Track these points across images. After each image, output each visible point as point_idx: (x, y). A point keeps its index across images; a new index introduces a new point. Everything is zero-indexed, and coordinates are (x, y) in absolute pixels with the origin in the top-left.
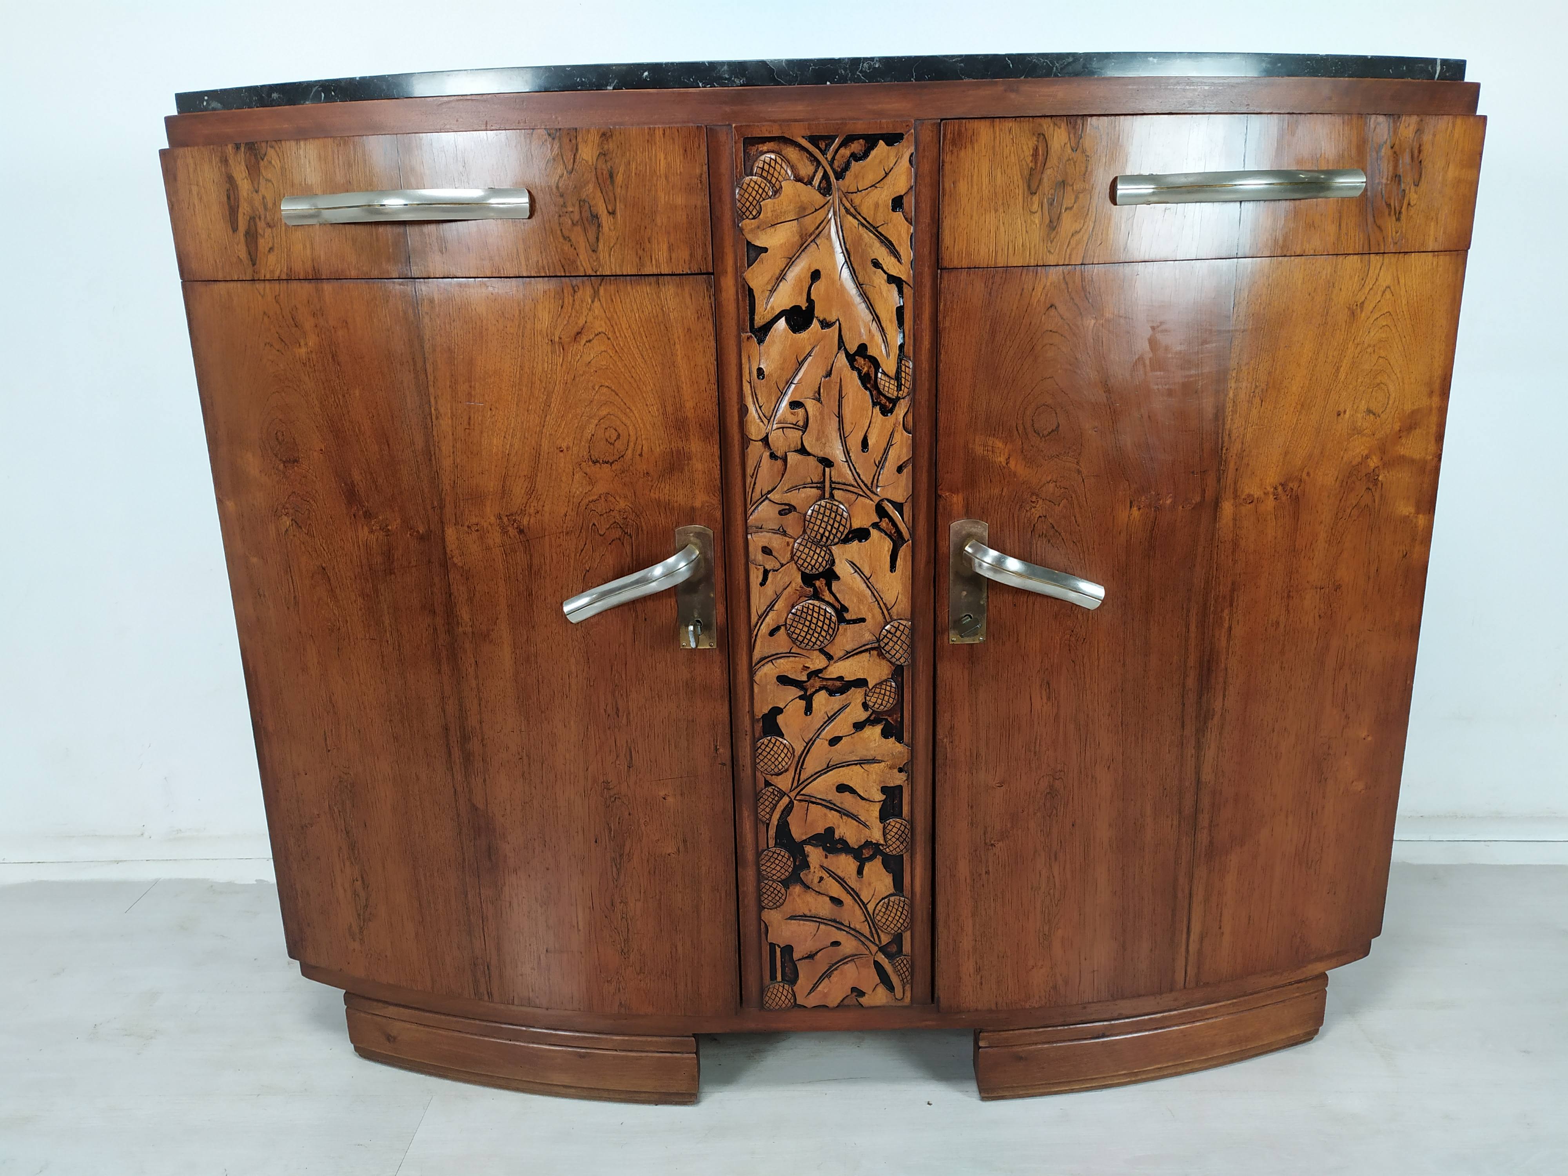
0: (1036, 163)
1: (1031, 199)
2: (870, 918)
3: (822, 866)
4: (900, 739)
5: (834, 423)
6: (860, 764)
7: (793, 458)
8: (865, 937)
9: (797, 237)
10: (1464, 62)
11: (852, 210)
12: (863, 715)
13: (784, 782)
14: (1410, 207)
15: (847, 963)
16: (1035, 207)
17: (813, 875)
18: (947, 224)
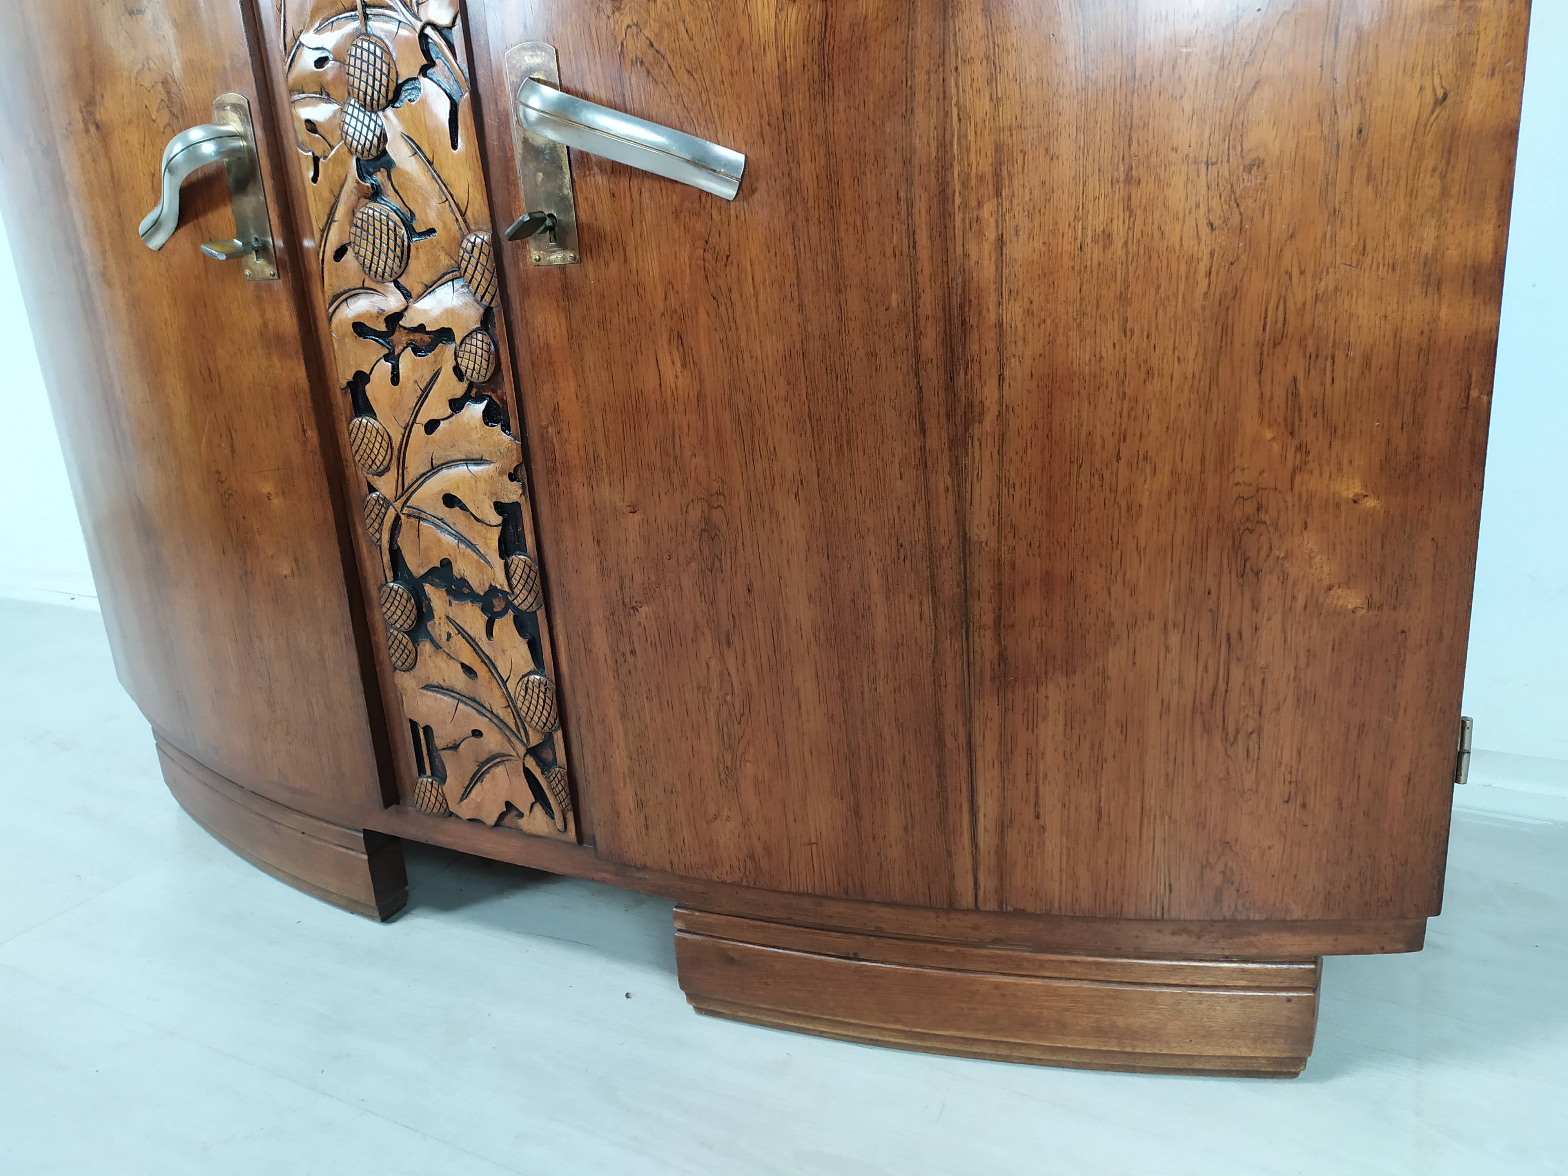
2: (511, 702)
3: (448, 617)
4: (506, 428)
6: (465, 464)
8: (511, 731)
12: (459, 389)
13: (385, 487)
15: (496, 765)
17: (439, 627)
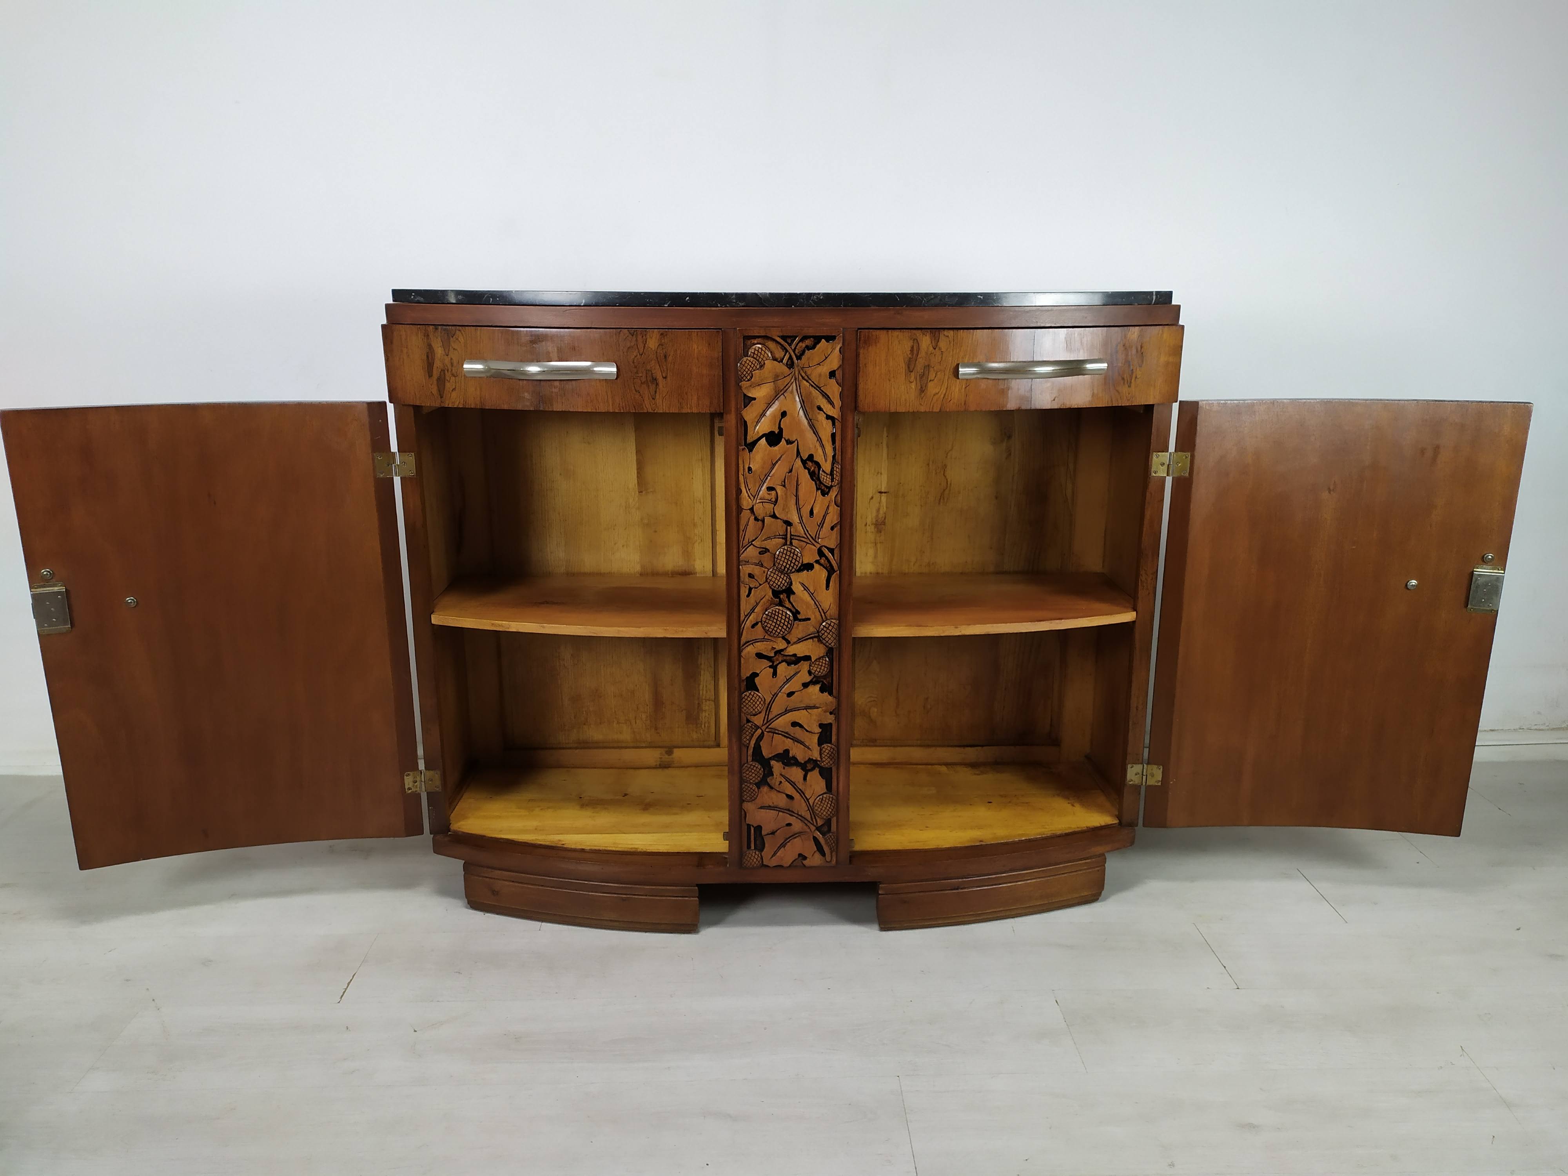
0: (913, 355)
1: (910, 374)
2: (811, 809)
3: (781, 775)
4: (831, 694)
5: (793, 501)
6: (806, 709)
7: (768, 520)
8: (808, 821)
9: (774, 392)
10: (1171, 292)
11: (806, 377)
12: (808, 679)
13: (758, 720)
14: (1137, 380)
15: (795, 838)
16: (912, 379)
17: (775, 780)
18: (861, 386)
